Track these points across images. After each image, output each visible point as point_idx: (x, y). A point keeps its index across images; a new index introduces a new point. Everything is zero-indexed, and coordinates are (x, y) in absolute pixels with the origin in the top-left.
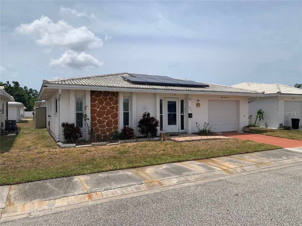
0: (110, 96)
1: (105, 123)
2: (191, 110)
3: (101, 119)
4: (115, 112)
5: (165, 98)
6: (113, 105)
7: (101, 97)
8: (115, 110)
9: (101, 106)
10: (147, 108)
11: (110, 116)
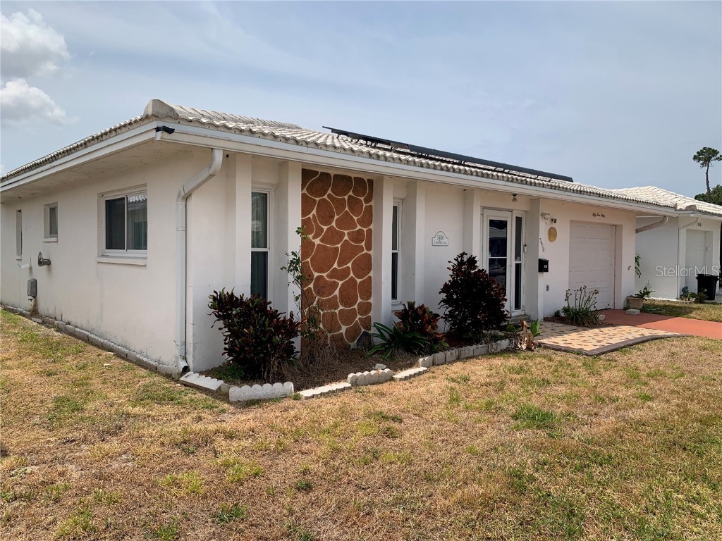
0: (351, 193)
1: (337, 292)
3: (324, 275)
4: (365, 251)
6: (359, 227)
7: (326, 197)
8: (363, 244)
9: (325, 228)
10: (445, 240)
11: (350, 265)
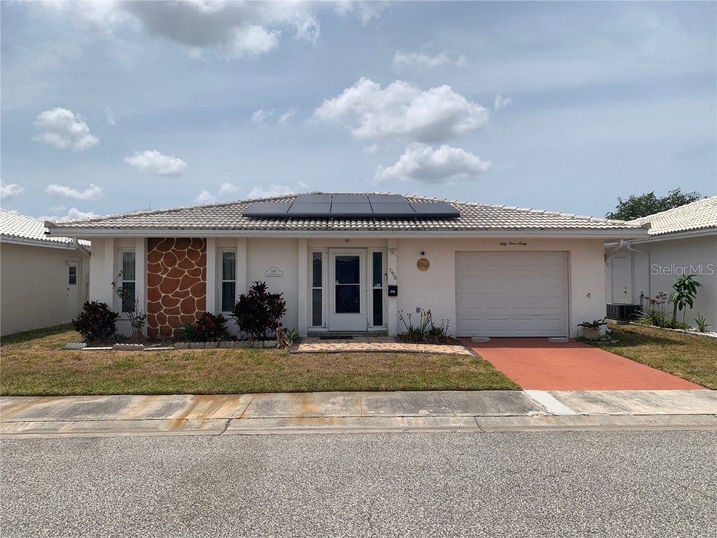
0: (190, 247)
1: (179, 305)
2: (395, 278)
3: (170, 295)
4: (202, 281)
5: (329, 248)
6: (196, 267)
7: (170, 251)
8: (200, 277)
9: (170, 269)
10: (278, 272)
11: (189, 289)
